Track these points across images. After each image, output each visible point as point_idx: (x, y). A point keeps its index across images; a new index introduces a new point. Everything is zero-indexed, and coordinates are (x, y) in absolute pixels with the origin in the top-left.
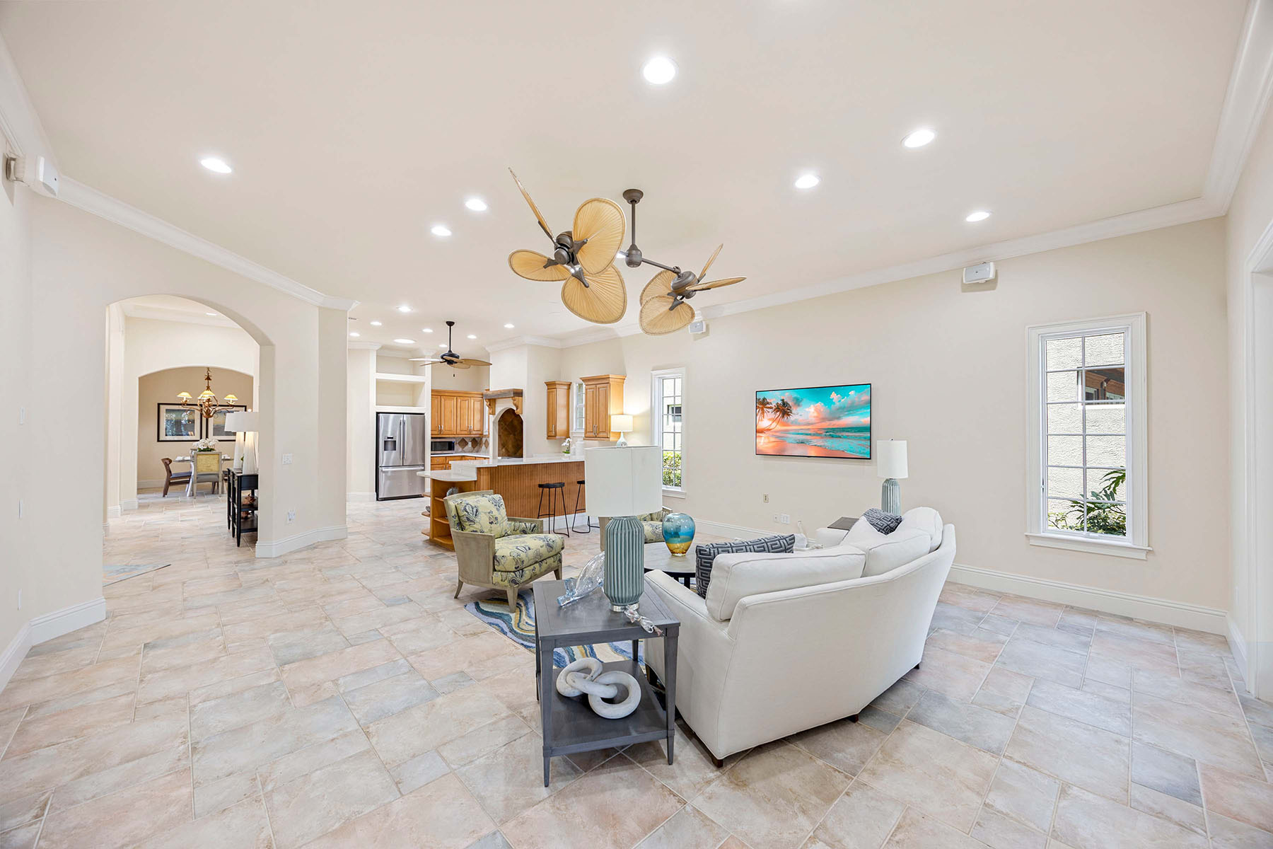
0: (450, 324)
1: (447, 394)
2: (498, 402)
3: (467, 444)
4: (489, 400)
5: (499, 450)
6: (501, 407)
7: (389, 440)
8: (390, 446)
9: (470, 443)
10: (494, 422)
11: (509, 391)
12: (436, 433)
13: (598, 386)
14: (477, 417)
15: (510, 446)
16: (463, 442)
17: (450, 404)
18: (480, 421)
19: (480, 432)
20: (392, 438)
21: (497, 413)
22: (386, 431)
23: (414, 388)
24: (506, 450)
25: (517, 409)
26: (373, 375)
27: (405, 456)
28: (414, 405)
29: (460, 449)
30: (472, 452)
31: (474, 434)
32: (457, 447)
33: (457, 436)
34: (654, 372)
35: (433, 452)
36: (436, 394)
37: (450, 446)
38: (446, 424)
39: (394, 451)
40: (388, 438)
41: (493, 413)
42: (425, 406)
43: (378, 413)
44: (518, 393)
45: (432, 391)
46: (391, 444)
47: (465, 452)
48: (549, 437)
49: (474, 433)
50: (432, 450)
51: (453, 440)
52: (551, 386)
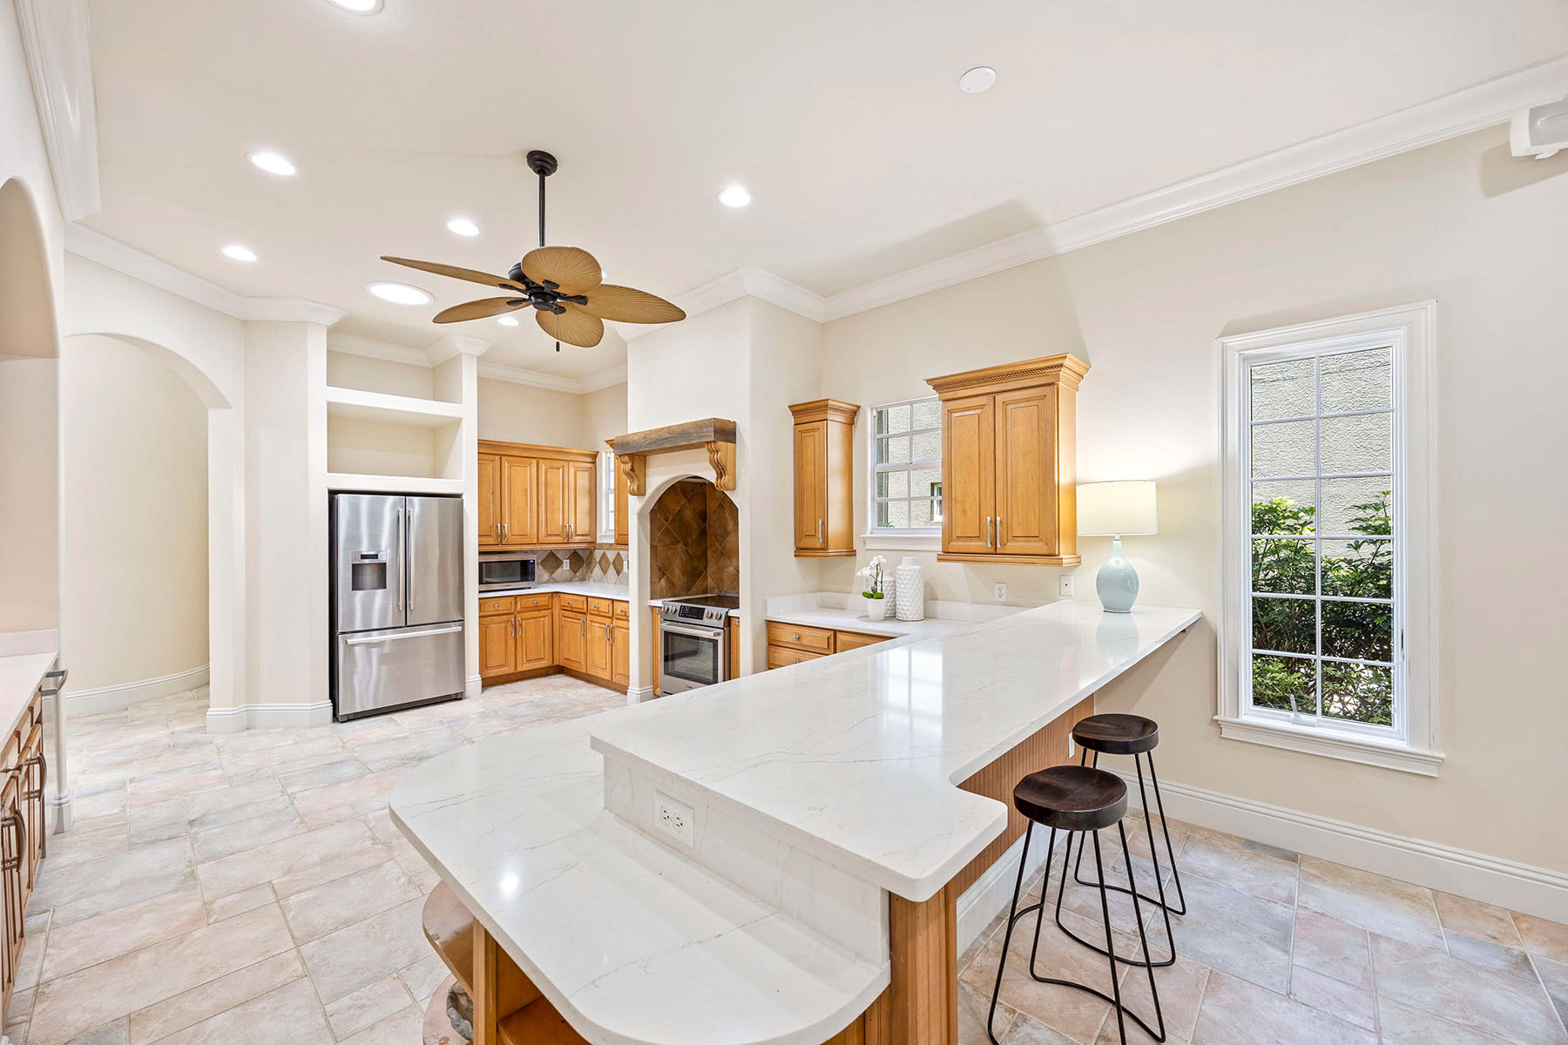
0: (543, 163)
1: (515, 453)
2: (654, 461)
3: (559, 563)
4: (632, 456)
5: (652, 583)
6: (660, 476)
7: (367, 561)
8: (369, 577)
9: (566, 563)
10: (640, 515)
11: (699, 426)
12: (491, 540)
13: (999, 398)
14: (583, 504)
15: (677, 572)
16: (552, 560)
17: (522, 475)
18: (590, 513)
19: (588, 539)
20: (376, 556)
21: (650, 491)
22: (354, 538)
23: (438, 434)
24: (669, 580)
25: (720, 475)
26: (319, 394)
27: (411, 602)
28: (436, 474)
29: (546, 576)
30: (570, 580)
31: (577, 543)
32: (539, 570)
33: (538, 547)
34: (1233, 342)
35: (484, 587)
36: (489, 450)
37: (525, 571)
38: (515, 521)
39: (380, 592)
40: (363, 557)
41: (640, 492)
42: (463, 477)
43: (333, 494)
44: (726, 432)
45: (481, 443)
46: (371, 572)
47: (556, 582)
48: (801, 551)
49: (577, 539)
50: (481, 582)
51: (531, 557)
52: (807, 414)
